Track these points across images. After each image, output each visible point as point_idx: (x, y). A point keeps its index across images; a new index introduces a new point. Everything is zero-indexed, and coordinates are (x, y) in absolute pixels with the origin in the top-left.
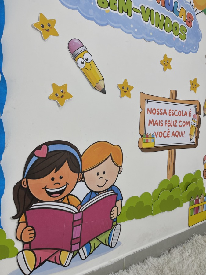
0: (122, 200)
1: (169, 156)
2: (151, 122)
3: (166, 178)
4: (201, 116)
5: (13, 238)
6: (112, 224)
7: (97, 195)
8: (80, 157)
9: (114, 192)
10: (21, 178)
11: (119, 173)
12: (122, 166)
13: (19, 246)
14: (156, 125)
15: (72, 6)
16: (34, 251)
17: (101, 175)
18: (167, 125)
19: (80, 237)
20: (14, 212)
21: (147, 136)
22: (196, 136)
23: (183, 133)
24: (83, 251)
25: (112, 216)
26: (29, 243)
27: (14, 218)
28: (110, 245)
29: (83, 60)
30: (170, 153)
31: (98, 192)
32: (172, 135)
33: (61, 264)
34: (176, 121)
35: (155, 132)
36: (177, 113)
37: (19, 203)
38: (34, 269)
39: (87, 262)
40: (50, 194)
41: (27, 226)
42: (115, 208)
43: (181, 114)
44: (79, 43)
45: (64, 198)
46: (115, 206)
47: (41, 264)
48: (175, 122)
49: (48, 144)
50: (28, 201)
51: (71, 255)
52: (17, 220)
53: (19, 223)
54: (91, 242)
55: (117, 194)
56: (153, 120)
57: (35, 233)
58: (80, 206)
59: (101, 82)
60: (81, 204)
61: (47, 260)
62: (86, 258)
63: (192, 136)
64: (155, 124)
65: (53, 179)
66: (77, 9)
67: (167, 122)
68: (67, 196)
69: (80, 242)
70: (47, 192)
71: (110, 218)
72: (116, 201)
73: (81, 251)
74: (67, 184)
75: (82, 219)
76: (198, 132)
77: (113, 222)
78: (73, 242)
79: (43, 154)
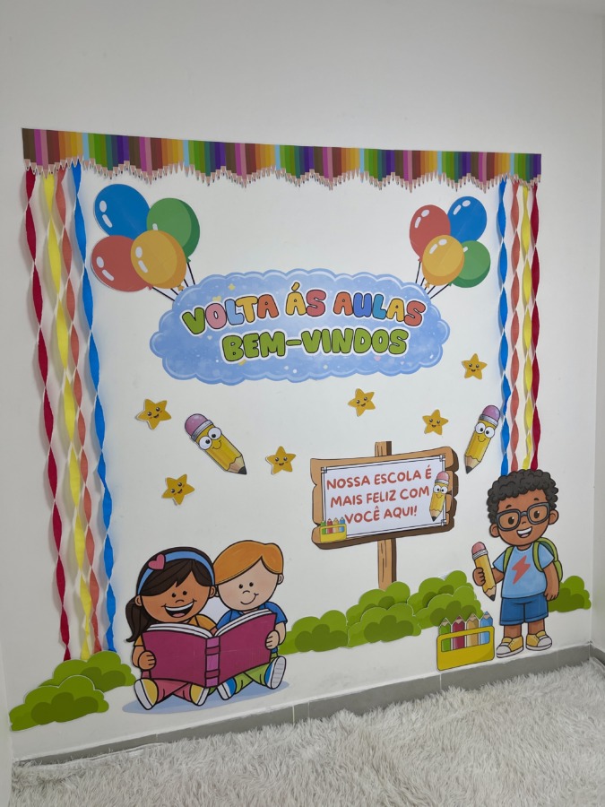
0: (285, 621)
1: (380, 550)
2: (337, 501)
3: (377, 588)
4: (461, 472)
5: (130, 664)
6: (270, 656)
7: (241, 616)
8: (212, 565)
9: (270, 610)
10: (134, 595)
11: (277, 584)
12: (282, 574)
13: (136, 673)
14: (347, 504)
15: (187, 376)
16: (156, 681)
17: (247, 587)
18: (371, 501)
19: (219, 669)
20: (129, 634)
21: (330, 523)
22: (448, 509)
23: (412, 510)
24: (225, 689)
25: (268, 645)
26: (149, 670)
27: (129, 640)
28: (269, 685)
29: (207, 438)
30: (384, 546)
31: (242, 611)
32: (386, 515)
33: (192, 701)
34: (394, 491)
35: (346, 516)
36: (392, 478)
37: (133, 623)
38: (157, 703)
39: (233, 704)
40: (171, 613)
41: (145, 651)
42: (274, 634)
43: (404, 476)
44: (201, 418)
45: (190, 619)
46: (274, 630)
47: (164, 699)
48: (390, 495)
49: (164, 553)
50: (144, 622)
51: (206, 691)
52: (132, 643)
53: (135, 646)
54: (236, 678)
55: (276, 614)
56: (339, 498)
57: (155, 659)
58: (215, 629)
59: (239, 460)
60: (217, 626)
61: (172, 694)
62: (229, 698)
63: (438, 512)
64: (345, 502)
65: (174, 596)
66: (195, 376)
67: (372, 496)
68: (195, 616)
69: (218, 677)
70: (167, 611)
71: (266, 647)
72: (275, 624)
73: (220, 688)
74: (194, 601)
75: (219, 646)
76: (454, 503)
77: (272, 653)
78: (208, 675)
79: (159, 565)
